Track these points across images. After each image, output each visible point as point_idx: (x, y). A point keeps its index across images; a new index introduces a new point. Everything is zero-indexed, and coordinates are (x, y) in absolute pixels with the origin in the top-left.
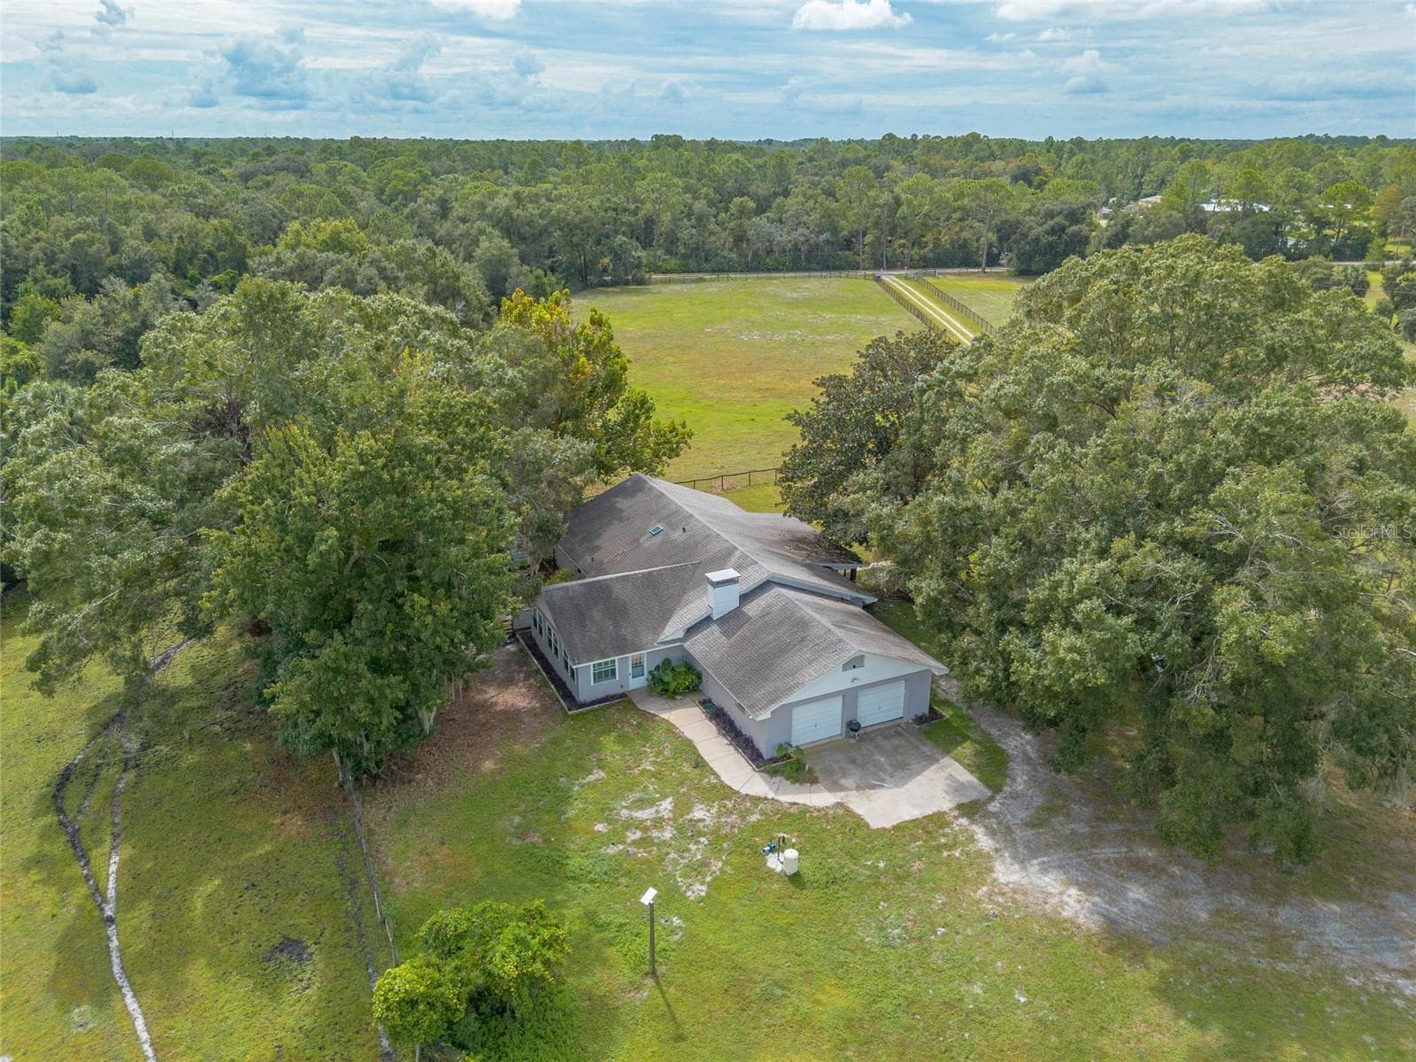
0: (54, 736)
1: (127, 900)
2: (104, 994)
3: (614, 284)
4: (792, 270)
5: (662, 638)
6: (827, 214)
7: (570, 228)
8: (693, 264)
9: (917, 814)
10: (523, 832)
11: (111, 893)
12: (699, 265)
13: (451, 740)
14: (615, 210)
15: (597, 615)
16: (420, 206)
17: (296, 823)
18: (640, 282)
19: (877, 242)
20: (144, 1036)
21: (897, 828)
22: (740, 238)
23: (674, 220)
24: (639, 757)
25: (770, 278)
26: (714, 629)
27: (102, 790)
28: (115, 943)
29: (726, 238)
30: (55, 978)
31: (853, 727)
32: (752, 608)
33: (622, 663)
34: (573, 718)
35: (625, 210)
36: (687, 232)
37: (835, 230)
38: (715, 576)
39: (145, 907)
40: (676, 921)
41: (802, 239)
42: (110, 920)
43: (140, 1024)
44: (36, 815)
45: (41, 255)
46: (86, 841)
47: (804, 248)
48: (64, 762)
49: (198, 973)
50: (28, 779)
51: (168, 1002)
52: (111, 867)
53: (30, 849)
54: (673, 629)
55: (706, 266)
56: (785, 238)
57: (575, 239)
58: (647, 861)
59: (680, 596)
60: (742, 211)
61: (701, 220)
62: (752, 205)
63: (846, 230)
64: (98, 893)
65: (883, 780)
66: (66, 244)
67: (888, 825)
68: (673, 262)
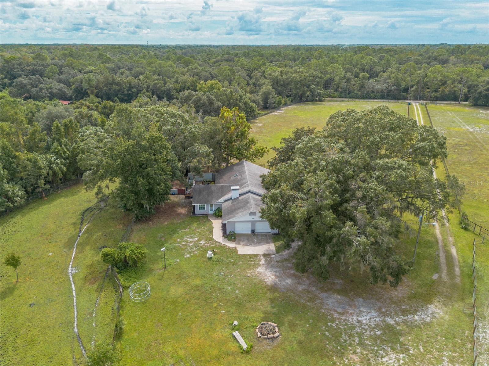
0: (90, 201)
1: (84, 234)
2: (71, 247)
3: (311, 101)
4: (381, 99)
5: (218, 201)
6: (397, 79)
7: (296, 82)
8: (343, 95)
9: (252, 253)
10: (162, 237)
11: (83, 232)
12: (345, 95)
13: (162, 217)
14: (314, 77)
15: (204, 193)
16: (256, 74)
17: (121, 227)
18: (321, 101)
19: (417, 90)
20: (73, 256)
21: (244, 255)
22: (362, 87)
23: (340, 79)
24: (199, 228)
25: (368, 101)
26: (231, 201)
27: (92, 213)
28: (78, 240)
29: (357, 87)
30: (65, 243)
31: (253, 231)
32: (241, 198)
33: (207, 206)
34: (192, 217)
35: (317, 77)
36: (343, 84)
37: (399, 85)
38: (232, 188)
39: (87, 235)
40: (178, 260)
41: (384, 88)
42: (79, 236)
43: (74, 254)
44: (79, 215)
45: (146, 86)
46: (84, 221)
47: (386, 91)
48: (89, 207)
49: (88, 248)
50: (81, 209)
51: (80, 251)
52: (85, 227)
53: (74, 221)
54: (221, 200)
55: (348, 96)
56: (379, 87)
57: (298, 86)
58: (182, 248)
59: (228, 192)
60: (364, 78)
61: (348, 80)
62: (368, 75)
63: (403, 84)
64: (80, 231)
65: (251, 245)
66: (152, 84)
67: (242, 254)
68: (336, 94)
